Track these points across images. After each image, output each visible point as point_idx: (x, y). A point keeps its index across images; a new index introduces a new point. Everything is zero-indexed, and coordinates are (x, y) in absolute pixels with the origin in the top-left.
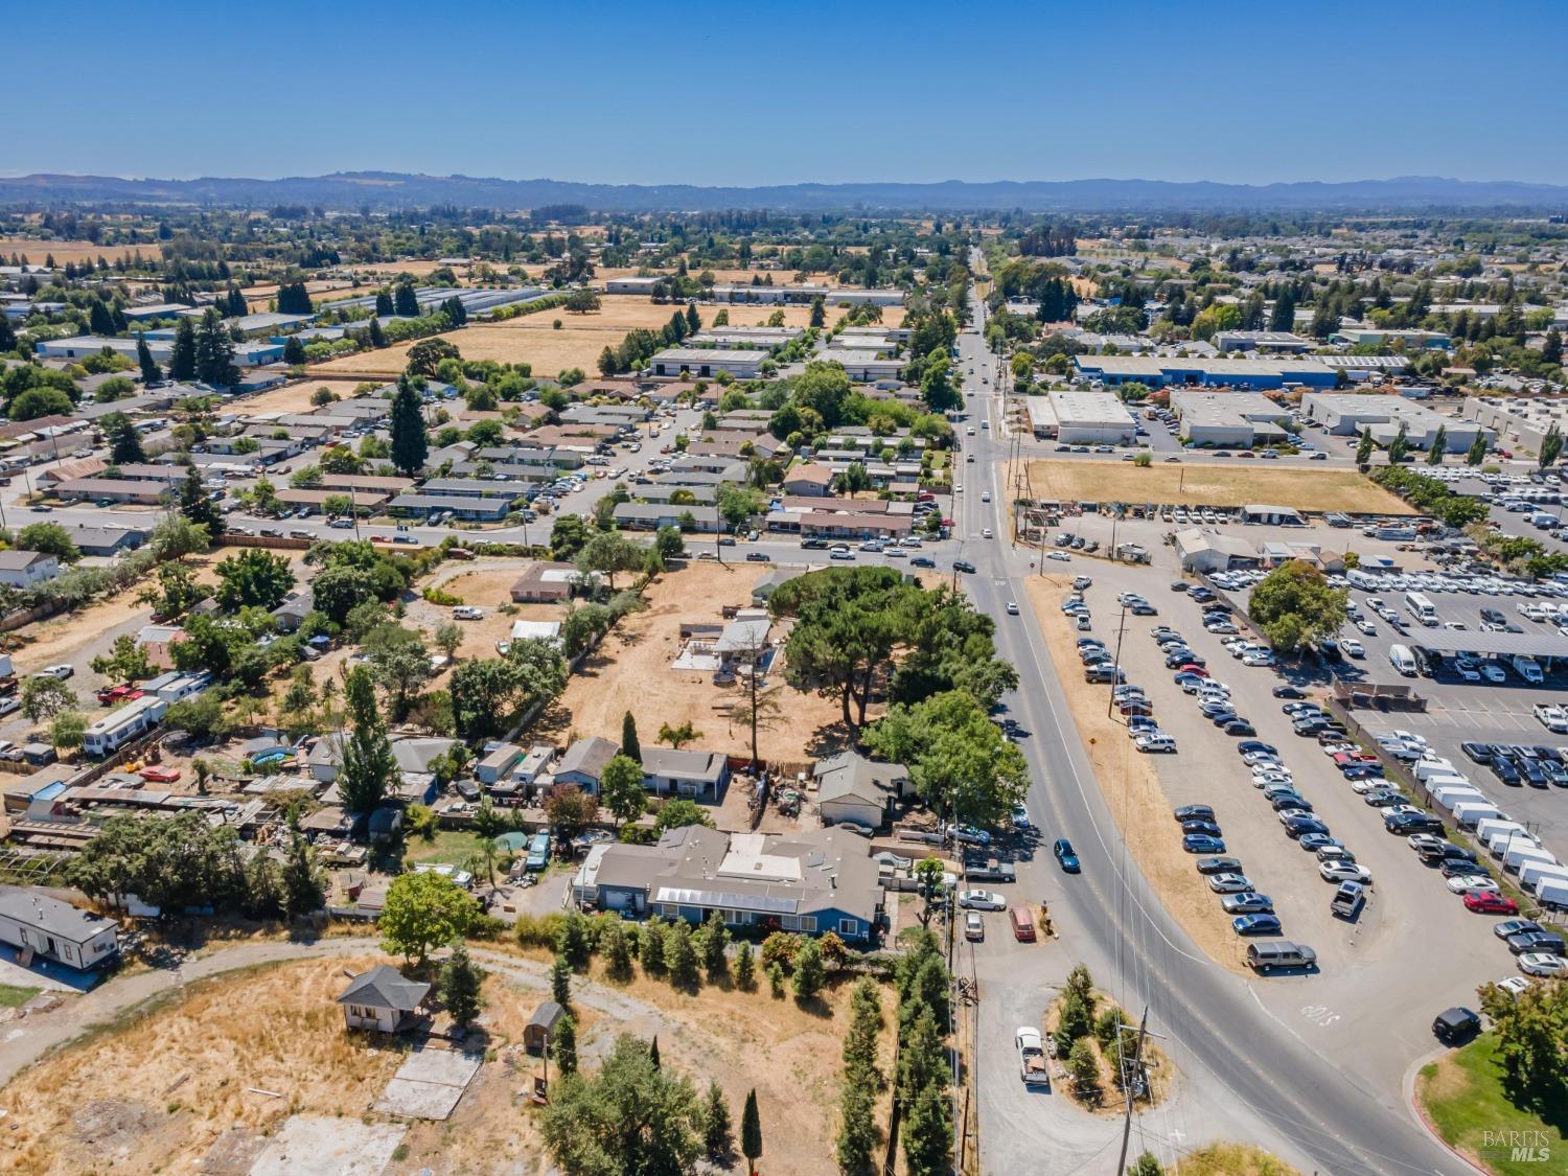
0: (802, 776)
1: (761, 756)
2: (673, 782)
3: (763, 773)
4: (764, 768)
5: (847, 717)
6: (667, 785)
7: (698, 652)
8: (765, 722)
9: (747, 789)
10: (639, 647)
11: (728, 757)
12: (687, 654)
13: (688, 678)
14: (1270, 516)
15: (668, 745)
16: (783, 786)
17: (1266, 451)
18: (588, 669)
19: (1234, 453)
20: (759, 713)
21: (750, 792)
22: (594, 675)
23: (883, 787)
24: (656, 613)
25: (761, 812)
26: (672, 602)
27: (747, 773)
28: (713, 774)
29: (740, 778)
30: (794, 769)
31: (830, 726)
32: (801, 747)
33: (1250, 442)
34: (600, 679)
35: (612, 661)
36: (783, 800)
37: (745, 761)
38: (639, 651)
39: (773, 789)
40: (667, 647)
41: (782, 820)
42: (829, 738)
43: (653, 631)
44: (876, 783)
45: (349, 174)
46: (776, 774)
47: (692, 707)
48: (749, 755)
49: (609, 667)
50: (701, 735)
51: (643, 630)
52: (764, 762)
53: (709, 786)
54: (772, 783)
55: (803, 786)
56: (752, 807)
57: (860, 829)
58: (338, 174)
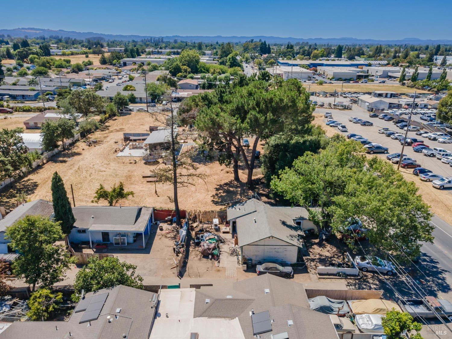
0: (216, 221)
1: (181, 207)
2: (105, 235)
3: (184, 221)
4: (184, 217)
5: (237, 178)
6: (100, 238)
7: (135, 148)
8: (185, 179)
9: (172, 235)
10: (98, 147)
11: (154, 210)
12: (127, 148)
13: (127, 160)
14: (387, 94)
15: (104, 203)
16: (202, 230)
17: (363, 80)
18: (61, 159)
19: (351, 82)
20: (178, 171)
21: (175, 238)
22: (65, 162)
23: (290, 227)
24: (112, 132)
25: (187, 256)
26: (122, 127)
27: (171, 222)
28: (141, 226)
29: (165, 226)
30: (208, 216)
31: (226, 184)
32: (209, 199)
33: (355, 78)
34: (67, 164)
35: (79, 154)
36: (205, 245)
37: (168, 212)
38: (97, 149)
39: (193, 233)
40: (115, 146)
41: (206, 263)
42: (228, 192)
43: (108, 139)
44: (284, 223)
45: (23, 29)
46: (194, 220)
47: (129, 177)
48: (172, 206)
49: (76, 158)
50: (132, 193)
51: (102, 139)
52: (184, 212)
53: (138, 235)
54: (192, 229)
55: (218, 230)
56: (178, 253)
57: (281, 268)
58: (19, 28)
